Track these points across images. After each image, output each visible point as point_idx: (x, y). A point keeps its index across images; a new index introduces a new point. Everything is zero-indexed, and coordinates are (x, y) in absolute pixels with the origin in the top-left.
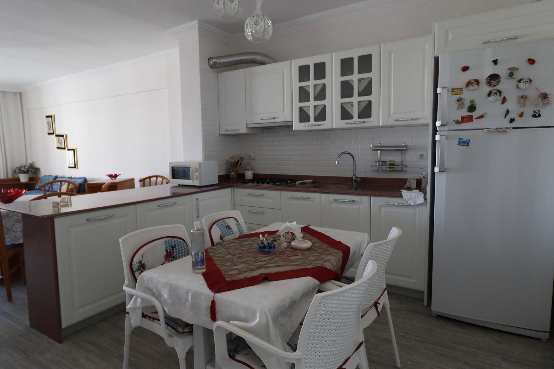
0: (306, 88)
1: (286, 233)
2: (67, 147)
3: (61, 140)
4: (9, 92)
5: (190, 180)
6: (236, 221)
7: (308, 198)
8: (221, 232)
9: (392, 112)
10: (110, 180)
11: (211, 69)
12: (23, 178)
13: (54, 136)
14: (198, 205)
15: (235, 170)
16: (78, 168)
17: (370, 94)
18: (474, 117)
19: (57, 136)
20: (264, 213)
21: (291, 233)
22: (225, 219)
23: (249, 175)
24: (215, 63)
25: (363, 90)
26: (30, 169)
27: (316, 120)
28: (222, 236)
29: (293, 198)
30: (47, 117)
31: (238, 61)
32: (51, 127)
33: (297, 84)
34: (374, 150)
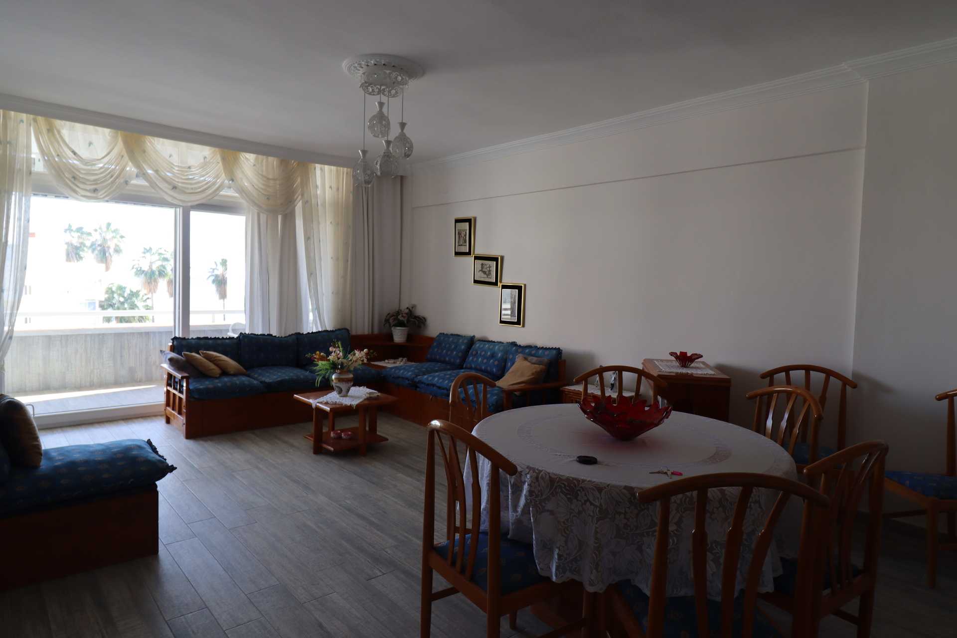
2: (501, 282)
3: (489, 267)
12: (399, 335)
13: (471, 258)
16: (523, 326)
19: (477, 258)
30: (460, 221)
32: (465, 242)
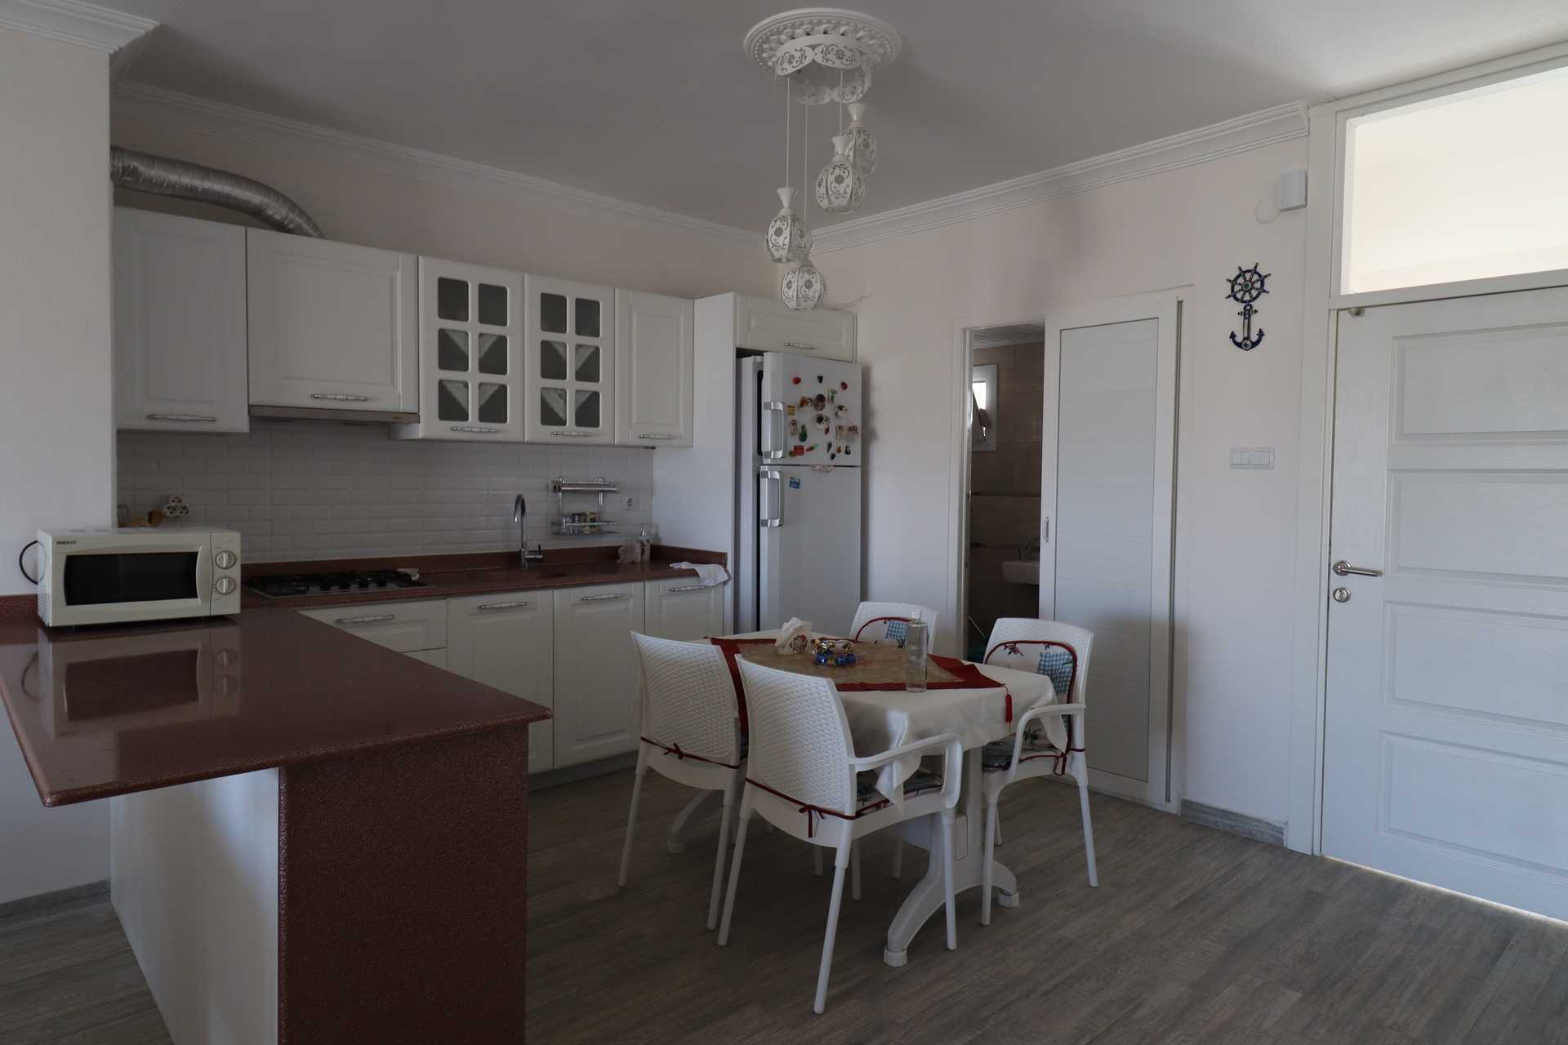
0: (458, 337)
5: (195, 597)
9: (634, 421)
17: (596, 379)
18: (806, 448)
21: (801, 636)
25: (583, 368)
27: (483, 417)
33: (431, 323)
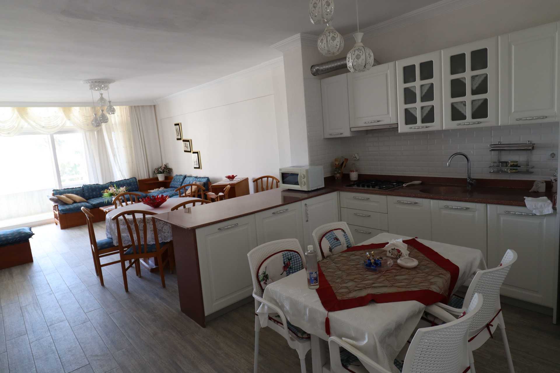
0: (412, 89)
1: (392, 249)
2: (192, 151)
3: (187, 145)
4: (146, 106)
5: (299, 185)
6: (343, 232)
7: (416, 203)
8: (330, 244)
9: (513, 111)
10: (228, 181)
11: (314, 76)
12: (161, 178)
13: (181, 141)
14: (306, 210)
15: (340, 171)
16: (201, 169)
17: (486, 92)
19: (184, 141)
20: (370, 216)
21: (397, 249)
22: (333, 231)
23: (354, 176)
24: (317, 70)
25: (477, 88)
26: (165, 170)
27: (423, 121)
28: (331, 248)
29: (399, 202)
30: (176, 125)
31: (340, 66)
32: (179, 134)
33: (401, 86)
34: (492, 150)
